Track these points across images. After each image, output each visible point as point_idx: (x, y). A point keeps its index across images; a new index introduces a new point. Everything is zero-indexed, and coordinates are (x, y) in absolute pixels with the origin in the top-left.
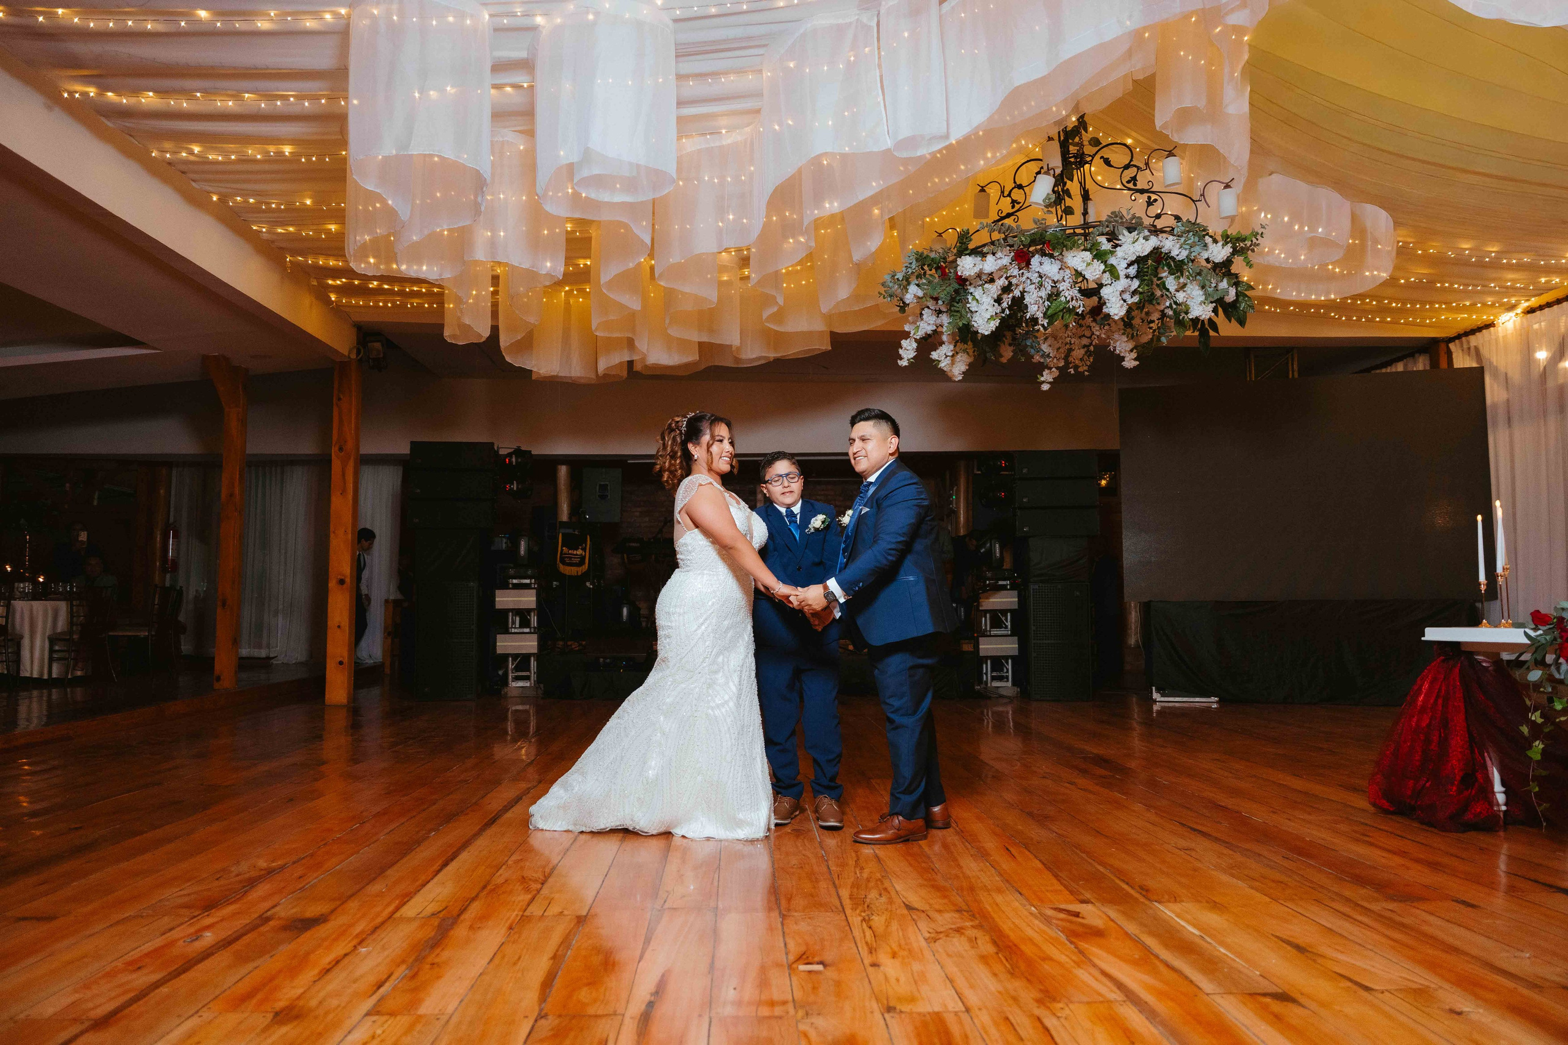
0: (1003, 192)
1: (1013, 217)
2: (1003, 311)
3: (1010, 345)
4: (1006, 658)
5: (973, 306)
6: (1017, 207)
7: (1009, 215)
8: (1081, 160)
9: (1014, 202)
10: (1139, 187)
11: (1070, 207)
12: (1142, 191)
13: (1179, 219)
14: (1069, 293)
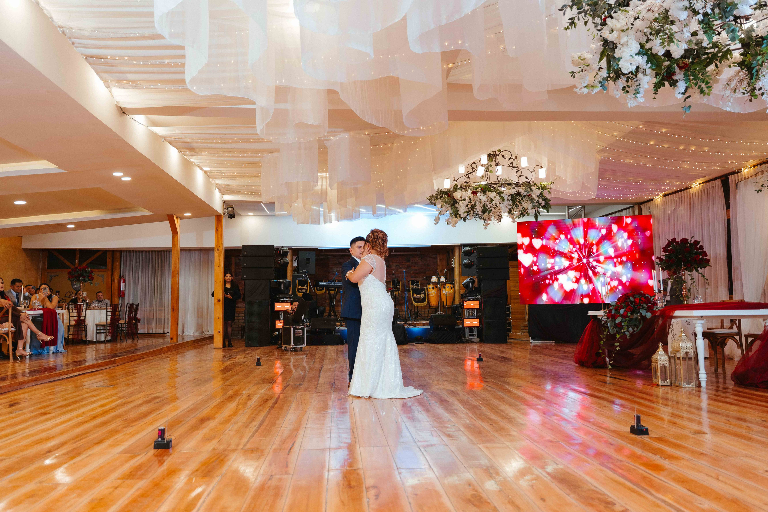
2: (469, 208)
4: (475, 327)
6: (474, 170)
7: (471, 173)
8: (495, 155)
9: (472, 168)
10: (514, 166)
11: (491, 171)
13: (527, 178)
14: (488, 205)
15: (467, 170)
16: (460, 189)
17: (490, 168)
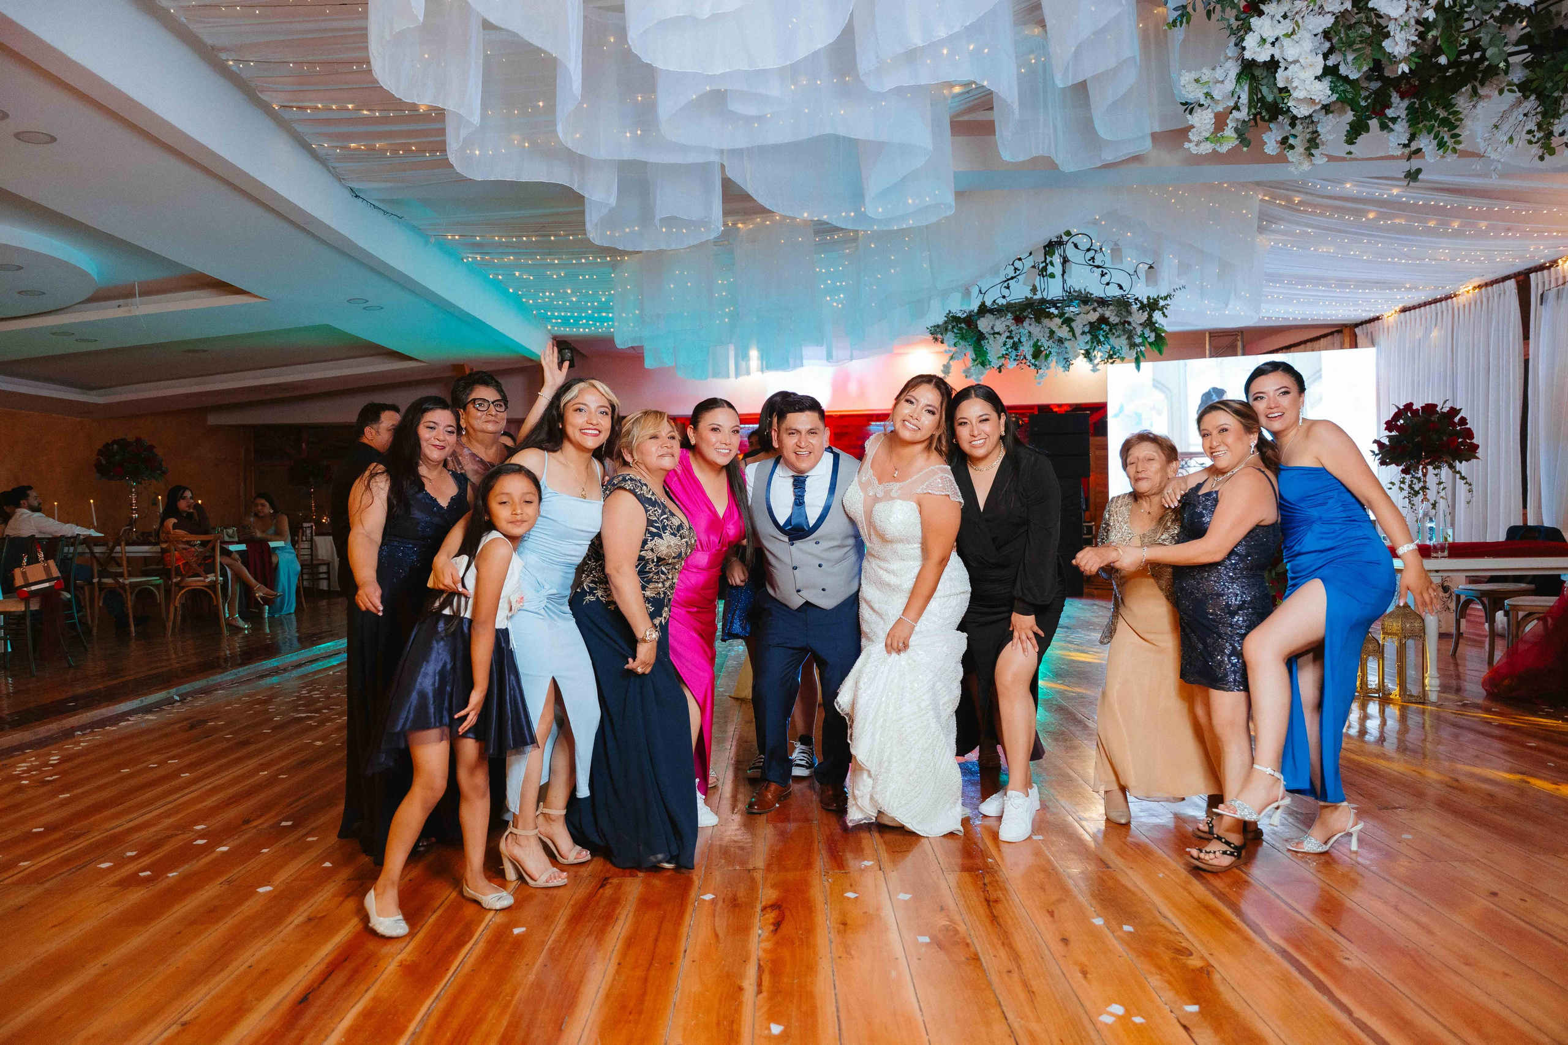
0: (1009, 260)
1: (1015, 280)
2: (1007, 349)
6: (1018, 272)
7: (1012, 278)
8: (1060, 243)
9: (1016, 269)
10: (1096, 264)
11: (1052, 273)
12: (1098, 267)
13: (1121, 287)
14: (1045, 343)
15: (1006, 272)
16: (991, 311)
17: (1050, 269)
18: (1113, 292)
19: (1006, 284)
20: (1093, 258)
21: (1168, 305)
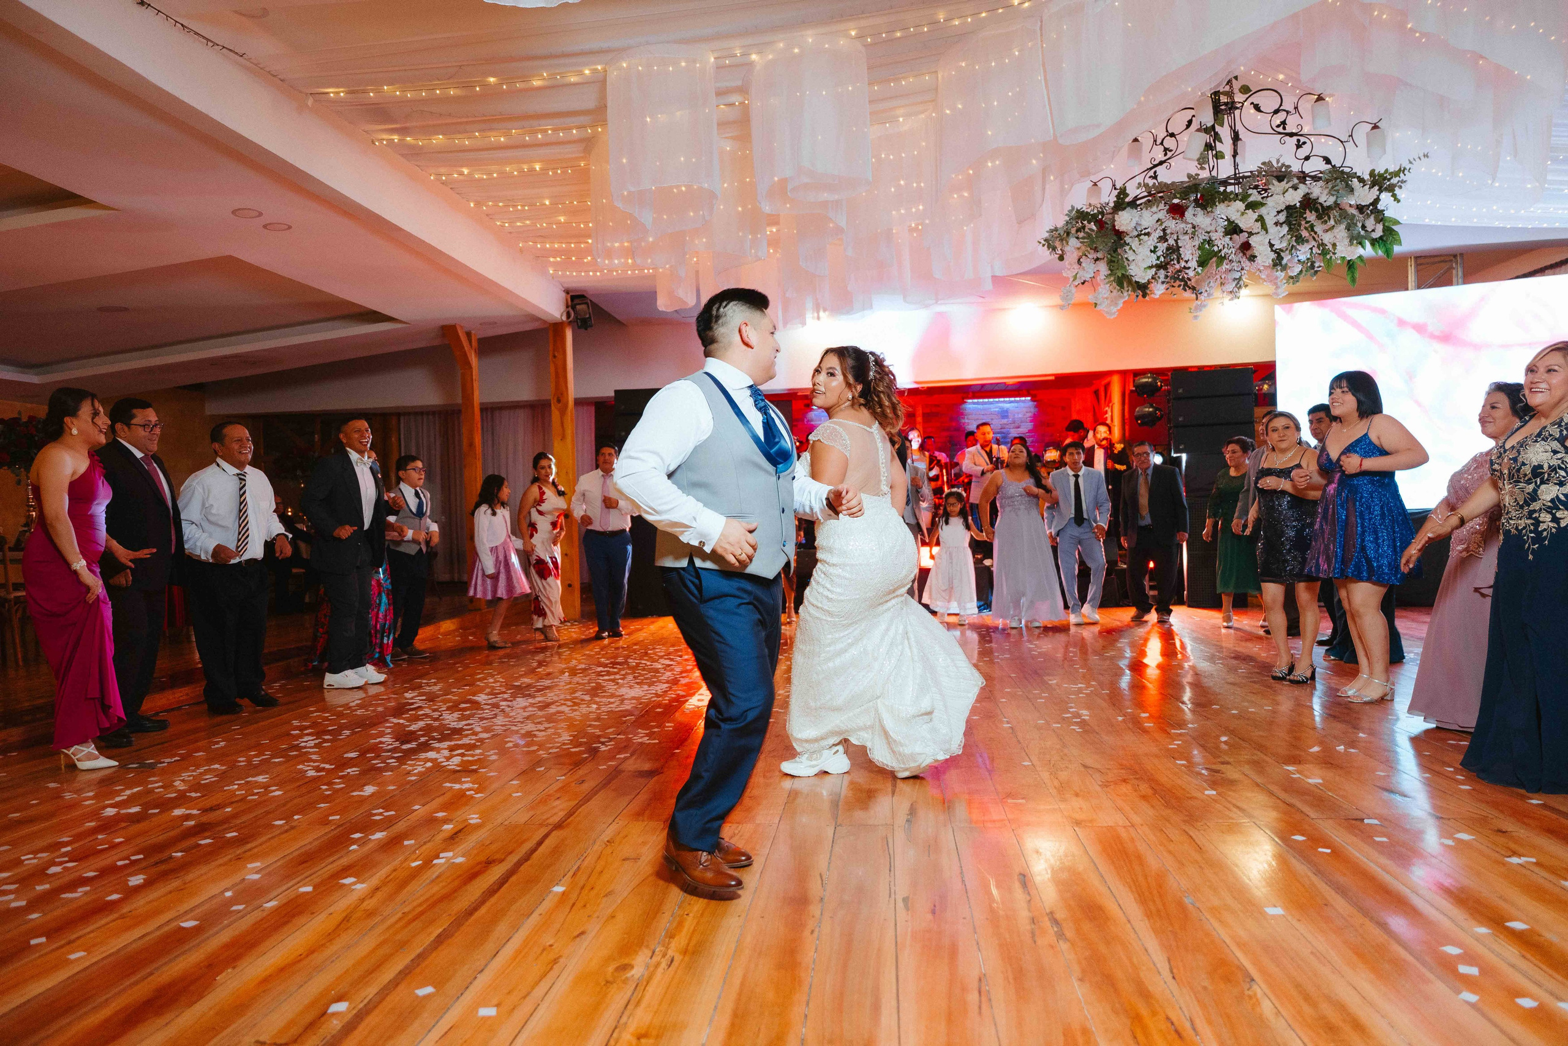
0: (1155, 141)
1: (1165, 165)
2: (1158, 258)
3: (1163, 283)
5: (1130, 255)
6: (1169, 154)
7: (1161, 163)
8: (1232, 107)
9: (1166, 150)
10: (1289, 130)
11: (1220, 152)
12: (1291, 135)
13: (1327, 161)
14: (1221, 242)
15: (1152, 155)
16: (1133, 204)
17: (1219, 147)
18: (1315, 166)
19: (1151, 173)
20: (1284, 123)
21: (1403, 182)
